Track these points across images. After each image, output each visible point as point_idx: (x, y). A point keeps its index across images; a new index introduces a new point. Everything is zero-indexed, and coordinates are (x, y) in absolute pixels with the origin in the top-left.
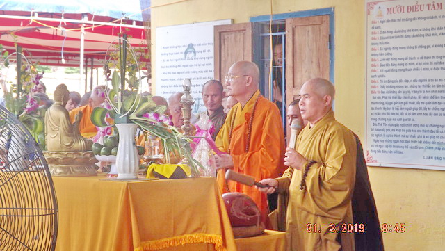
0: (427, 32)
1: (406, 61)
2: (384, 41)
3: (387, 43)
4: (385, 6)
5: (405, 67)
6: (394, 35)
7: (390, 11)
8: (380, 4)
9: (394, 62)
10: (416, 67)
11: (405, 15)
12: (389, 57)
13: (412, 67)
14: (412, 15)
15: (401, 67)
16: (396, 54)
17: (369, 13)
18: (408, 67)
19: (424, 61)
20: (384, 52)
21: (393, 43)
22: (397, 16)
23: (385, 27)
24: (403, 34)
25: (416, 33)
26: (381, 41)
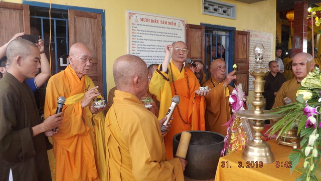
0: (161, 34)
1: (151, 47)
2: (139, 35)
3: (141, 36)
4: (139, 17)
5: (150, 50)
6: (144, 32)
7: (142, 20)
8: (136, 15)
9: (145, 47)
10: (156, 50)
11: (150, 24)
12: (142, 44)
13: (154, 50)
14: (153, 24)
15: (149, 50)
16: (146, 43)
17: (130, 18)
18: (152, 50)
19: (159, 47)
20: (139, 41)
21: (144, 37)
22: (146, 23)
23: (139, 28)
24: (149, 33)
25: (155, 34)
26: (138, 35)
